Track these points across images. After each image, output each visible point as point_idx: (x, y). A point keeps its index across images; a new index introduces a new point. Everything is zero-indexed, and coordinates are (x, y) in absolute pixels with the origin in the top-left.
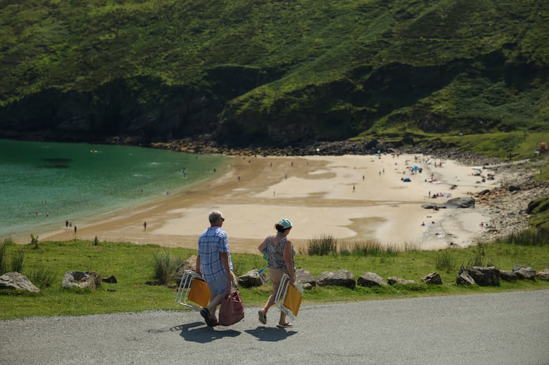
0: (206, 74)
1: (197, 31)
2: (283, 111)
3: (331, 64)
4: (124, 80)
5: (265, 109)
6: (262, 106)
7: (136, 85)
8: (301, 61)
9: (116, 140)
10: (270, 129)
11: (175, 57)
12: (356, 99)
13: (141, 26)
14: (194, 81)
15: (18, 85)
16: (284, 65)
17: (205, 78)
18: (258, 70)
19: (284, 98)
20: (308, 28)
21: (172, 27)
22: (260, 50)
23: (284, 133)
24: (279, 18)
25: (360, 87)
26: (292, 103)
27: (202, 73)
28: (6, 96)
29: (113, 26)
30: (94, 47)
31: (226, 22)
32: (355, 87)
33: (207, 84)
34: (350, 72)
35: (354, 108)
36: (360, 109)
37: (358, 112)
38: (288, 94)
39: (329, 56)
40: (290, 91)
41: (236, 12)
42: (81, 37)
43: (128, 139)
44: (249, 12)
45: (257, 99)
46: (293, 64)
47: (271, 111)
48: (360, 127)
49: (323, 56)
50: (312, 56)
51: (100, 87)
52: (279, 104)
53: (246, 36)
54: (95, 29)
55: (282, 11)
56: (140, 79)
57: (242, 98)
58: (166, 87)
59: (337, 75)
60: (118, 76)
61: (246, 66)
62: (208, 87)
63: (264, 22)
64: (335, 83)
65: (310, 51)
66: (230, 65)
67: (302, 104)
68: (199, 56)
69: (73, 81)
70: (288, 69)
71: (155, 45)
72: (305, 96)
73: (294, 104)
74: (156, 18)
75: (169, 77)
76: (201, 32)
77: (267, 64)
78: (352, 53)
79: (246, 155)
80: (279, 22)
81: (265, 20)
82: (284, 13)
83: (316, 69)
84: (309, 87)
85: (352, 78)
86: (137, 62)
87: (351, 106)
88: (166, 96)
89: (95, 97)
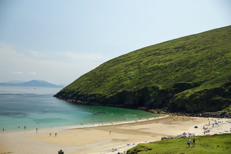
0: (174, 85)
1: (178, 71)
2: (192, 99)
3: (218, 81)
4: (148, 88)
5: (186, 98)
6: (185, 97)
7: (151, 89)
8: (208, 81)
9: (140, 108)
10: (186, 106)
11: (166, 80)
12: (225, 95)
13: (161, 70)
14: (168, 88)
15: (118, 89)
16: (201, 82)
17: (173, 87)
18: (191, 84)
19: (194, 94)
20: (216, 68)
21: (170, 70)
22: (195, 77)
23: (192, 108)
24: (206, 65)
25: (227, 90)
26: (197, 96)
27: (172, 85)
28: (113, 93)
29: (152, 70)
30: (144, 77)
31: (188, 67)
32: (225, 90)
33: (173, 89)
34: (224, 84)
35: (223, 99)
36: (225, 99)
37: (224, 101)
38: (196, 92)
39: (218, 78)
40: (197, 91)
41: (192, 64)
42: (142, 74)
43: (144, 108)
44: (197, 64)
45: (184, 94)
46: (204, 81)
47: (188, 99)
48: (224, 107)
49: (216, 79)
50: (212, 78)
51: (139, 90)
52: (192, 96)
53: (192, 72)
54: (147, 72)
55: (209, 63)
56: (153, 87)
57: (179, 94)
58: (159, 90)
59: (218, 86)
60: (146, 87)
61: (188, 83)
62: (173, 90)
63: (201, 67)
64: (216, 88)
65: (212, 77)
66: (182, 82)
67: (201, 96)
68: (174, 79)
69: (132, 88)
70: (202, 83)
71: (162, 76)
72: (203, 93)
73: (198, 97)
74: (166, 67)
75: (161, 87)
76: (179, 71)
77: (195, 82)
78: (228, 77)
79: (173, 115)
80: (206, 66)
81: (201, 66)
82: (209, 64)
83: (211, 84)
84: (205, 90)
85: (224, 87)
86: (154, 82)
87: (222, 98)
88: (158, 93)
89: (137, 93)
